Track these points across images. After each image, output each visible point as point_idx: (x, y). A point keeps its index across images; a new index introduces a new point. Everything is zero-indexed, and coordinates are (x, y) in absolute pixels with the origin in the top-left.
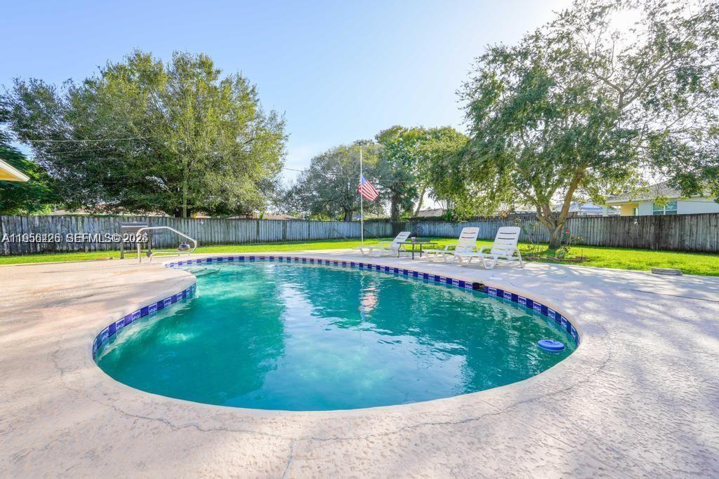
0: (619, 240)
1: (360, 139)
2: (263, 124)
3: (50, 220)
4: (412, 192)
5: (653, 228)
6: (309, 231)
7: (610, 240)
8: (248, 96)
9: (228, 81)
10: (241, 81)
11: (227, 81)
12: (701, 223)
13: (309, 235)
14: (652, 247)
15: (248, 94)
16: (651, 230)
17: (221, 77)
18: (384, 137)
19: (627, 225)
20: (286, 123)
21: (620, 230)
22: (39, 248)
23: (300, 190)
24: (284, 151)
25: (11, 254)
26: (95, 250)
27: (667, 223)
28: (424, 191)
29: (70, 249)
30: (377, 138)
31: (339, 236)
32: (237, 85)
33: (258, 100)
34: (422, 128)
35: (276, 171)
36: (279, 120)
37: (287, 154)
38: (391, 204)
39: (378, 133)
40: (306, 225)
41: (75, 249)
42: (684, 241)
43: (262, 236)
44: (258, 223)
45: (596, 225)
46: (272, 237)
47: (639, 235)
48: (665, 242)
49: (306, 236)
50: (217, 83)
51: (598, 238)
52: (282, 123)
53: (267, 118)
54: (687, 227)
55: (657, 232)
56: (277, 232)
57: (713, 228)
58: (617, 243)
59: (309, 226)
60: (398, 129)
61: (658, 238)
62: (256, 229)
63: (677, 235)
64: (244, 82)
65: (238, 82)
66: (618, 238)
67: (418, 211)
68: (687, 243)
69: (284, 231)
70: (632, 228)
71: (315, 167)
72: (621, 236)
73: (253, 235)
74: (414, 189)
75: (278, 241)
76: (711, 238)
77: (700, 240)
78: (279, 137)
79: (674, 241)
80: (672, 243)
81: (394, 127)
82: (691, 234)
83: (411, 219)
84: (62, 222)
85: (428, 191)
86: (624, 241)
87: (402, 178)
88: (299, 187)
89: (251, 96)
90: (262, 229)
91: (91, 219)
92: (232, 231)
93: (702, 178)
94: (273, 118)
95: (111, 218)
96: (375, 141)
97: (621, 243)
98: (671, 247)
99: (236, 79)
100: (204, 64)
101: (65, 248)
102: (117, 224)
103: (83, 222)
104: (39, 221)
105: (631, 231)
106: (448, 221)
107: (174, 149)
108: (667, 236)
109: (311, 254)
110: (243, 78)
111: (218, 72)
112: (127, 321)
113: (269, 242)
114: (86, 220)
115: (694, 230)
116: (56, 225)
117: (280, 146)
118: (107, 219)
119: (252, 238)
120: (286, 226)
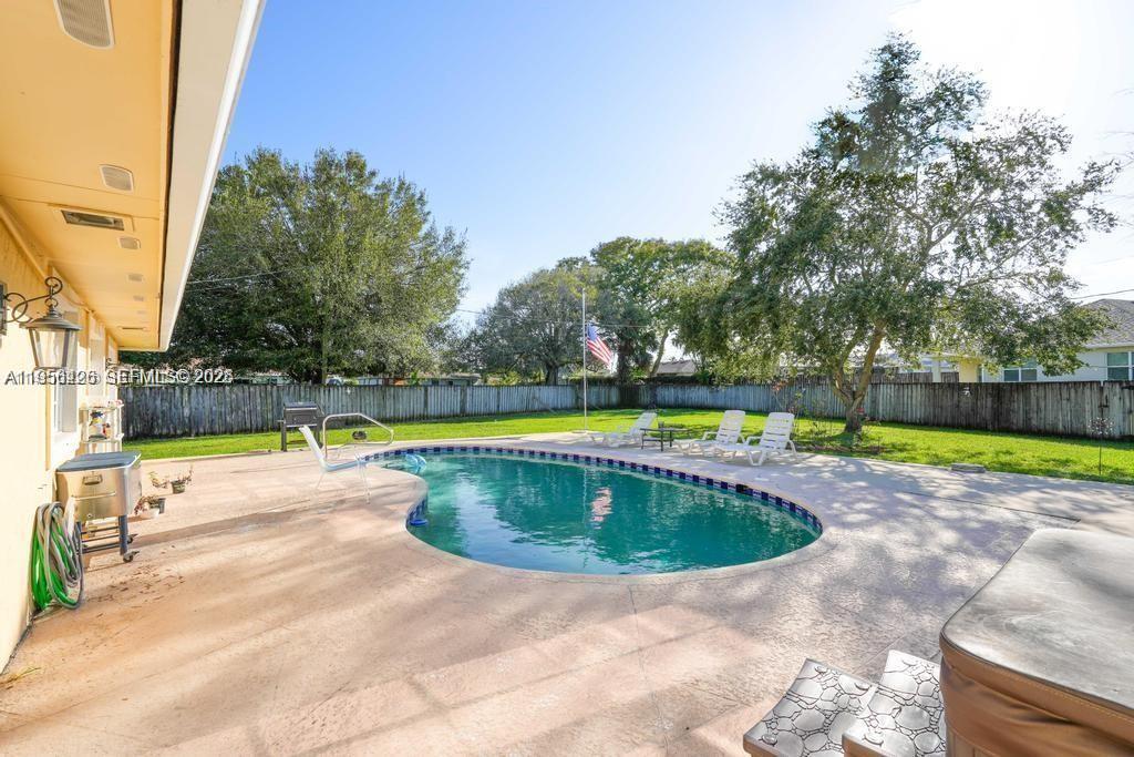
0: (946, 416)
1: (567, 256)
2: (434, 248)
3: (148, 392)
4: (649, 340)
5: (989, 400)
6: (499, 401)
7: (935, 416)
8: (413, 205)
9: (385, 188)
10: (405, 187)
11: (384, 186)
12: (1050, 396)
13: (498, 407)
14: (990, 427)
15: (414, 203)
16: (987, 404)
17: (377, 181)
18: (605, 253)
19: (956, 395)
20: (468, 244)
21: (948, 401)
22: (131, 432)
23: (481, 337)
24: (463, 284)
26: (205, 434)
27: (1008, 394)
28: (666, 336)
29: (172, 432)
30: (593, 253)
31: (541, 406)
32: (399, 192)
33: (429, 213)
34: (661, 241)
35: (448, 311)
36: (457, 241)
37: (467, 288)
38: (617, 356)
39: (595, 246)
41: (178, 432)
42: (1030, 419)
43: (432, 410)
44: (426, 391)
45: (914, 394)
46: (446, 410)
47: (973, 410)
48: (1007, 421)
49: (493, 408)
50: (370, 191)
51: (918, 413)
52: (462, 245)
53: (441, 238)
54: (1033, 401)
55: (995, 406)
56: (452, 401)
57: (1064, 402)
58: (943, 421)
59: (499, 393)
60: (625, 243)
61: (997, 414)
62: (423, 400)
63: (1021, 412)
64: (408, 188)
65: (400, 188)
66: (944, 414)
67: (656, 366)
68: (1034, 422)
69: (463, 402)
70: (964, 399)
71: (505, 303)
72: (949, 409)
73: (419, 409)
74: (651, 335)
75: (454, 417)
76: (1063, 416)
77: (1050, 418)
78: (455, 263)
79: (1018, 419)
80: (1015, 421)
81: (619, 239)
82: (1039, 410)
83: (647, 380)
84: (162, 394)
85: (672, 336)
86: (953, 418)
87: (633, 318)
88: (479, 332)
89: (419, 206)
90: (431, 400)
91: (201, 390)
92: (390, 403)
93: (1025, 343)
94: (448, 238)
95: (227, 388)
96: (590, 258)
97: (949, 421)
98: (1015, 427)
99: (397, 184)
100: (354, 164)
101: (165, 431)
102: (234, 396)
103: (189, 394)
104: (134, 394)
105: (961, 404)
106: (704, 384)
108: (1008, 411)
110: (407, 182)
111: (373, 174)
113: (441, 418)
114: (194, 391)
115: (1042, 404)
116: (155, 399)
117: (458, 277)
118: (221, 389)
119: (417, 413)
120: (466, 395)
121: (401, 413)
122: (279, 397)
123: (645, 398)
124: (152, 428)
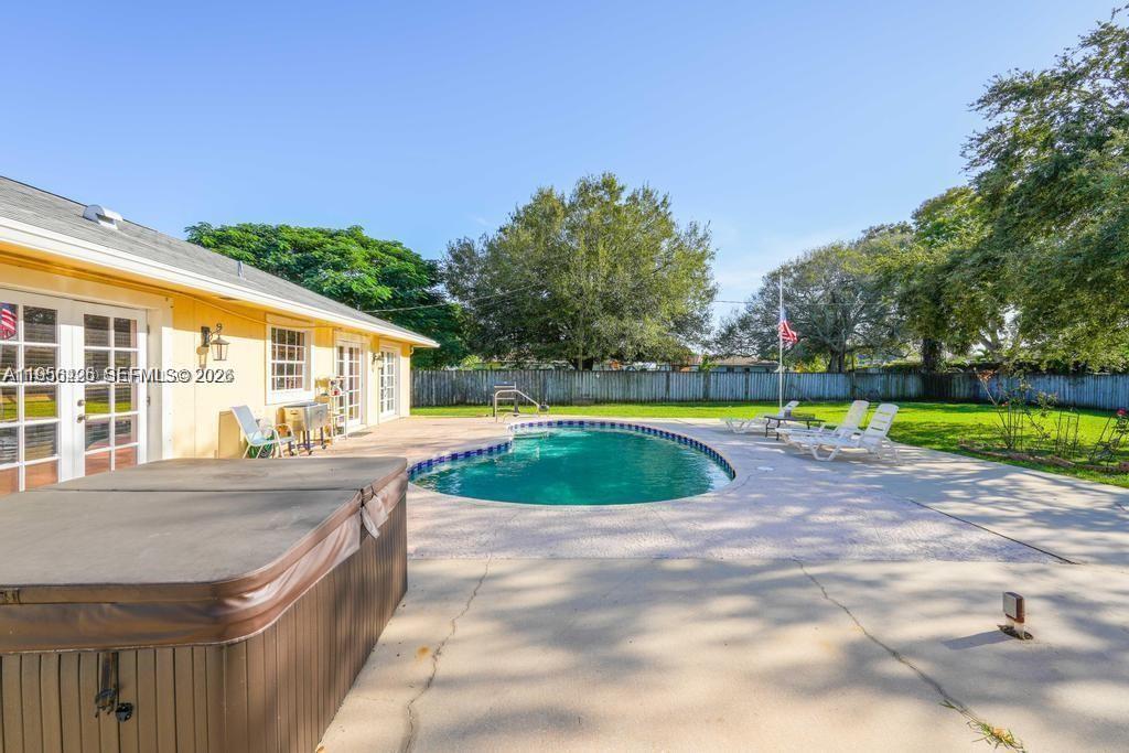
2: (678, 243)
3: (463, 374)
6: (747, 387)
8: (657, 210)
9: (633, 198)
10: (647, 195)
13: (747, 393)
15: (657, 208)
17: (624, 196)
18: (930, 211)
25: (437, 406)
30: (915, 216)
32: (644, 199)
33: (671, 212)
35: (707, 300)
36: (700, 234)
40: (741, 378)
43: (674, 394)
44: (668, 377)
46: (688, 395)
49: (741, 394)
50: (622, 202)
52: (706, 236)
56: (695, 386)
59: (747, 380)
62: (664, 384)
64: (651, 195)
65: (644, 196)
69: (706, 388)
73: (661, 393)
75: (696, 401)
78: (702, 257)
84: (472, 375)
88: (745, 318)
89: (662, 209)
90: (673, 384)
92: (633, 386)
99: (641, 192)
100: (607, 183)
107: (566, 293)
109: (656, 424)
110: (650, 190)
111: (622, 189)
112: (441, 460)
117: (704, 268)
119: (659, 396)
120: (709, 381)
121: (644, 396)
122: (544, 380)
123: (962, 390)
124: (465, 398)
